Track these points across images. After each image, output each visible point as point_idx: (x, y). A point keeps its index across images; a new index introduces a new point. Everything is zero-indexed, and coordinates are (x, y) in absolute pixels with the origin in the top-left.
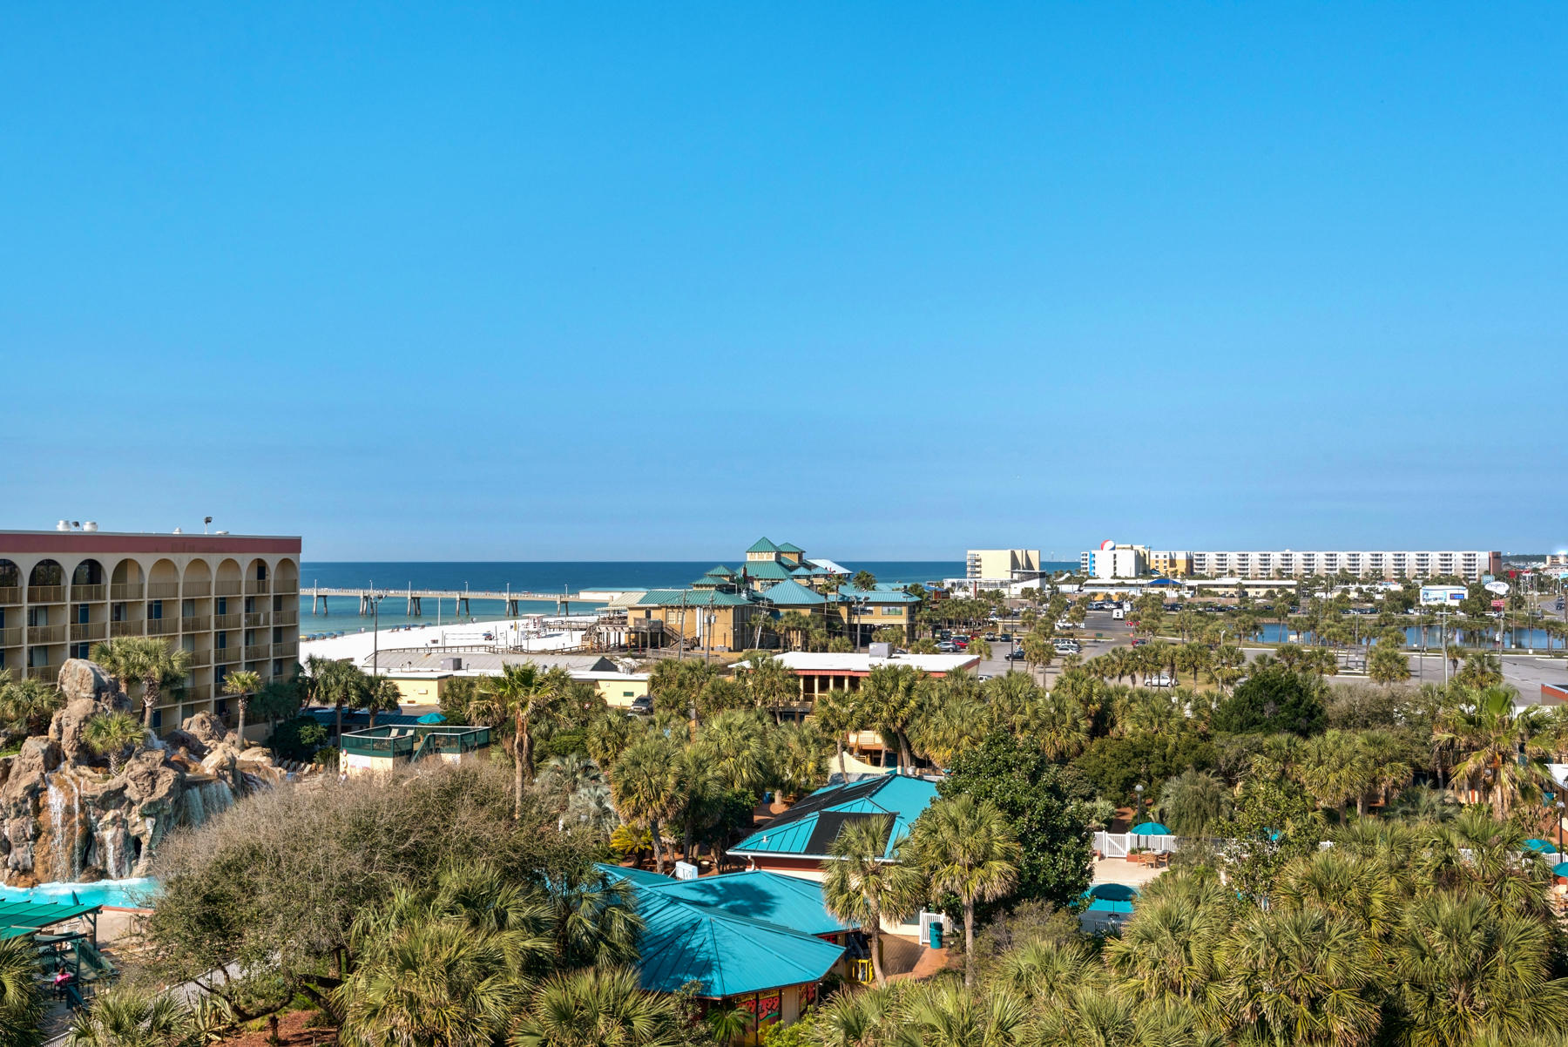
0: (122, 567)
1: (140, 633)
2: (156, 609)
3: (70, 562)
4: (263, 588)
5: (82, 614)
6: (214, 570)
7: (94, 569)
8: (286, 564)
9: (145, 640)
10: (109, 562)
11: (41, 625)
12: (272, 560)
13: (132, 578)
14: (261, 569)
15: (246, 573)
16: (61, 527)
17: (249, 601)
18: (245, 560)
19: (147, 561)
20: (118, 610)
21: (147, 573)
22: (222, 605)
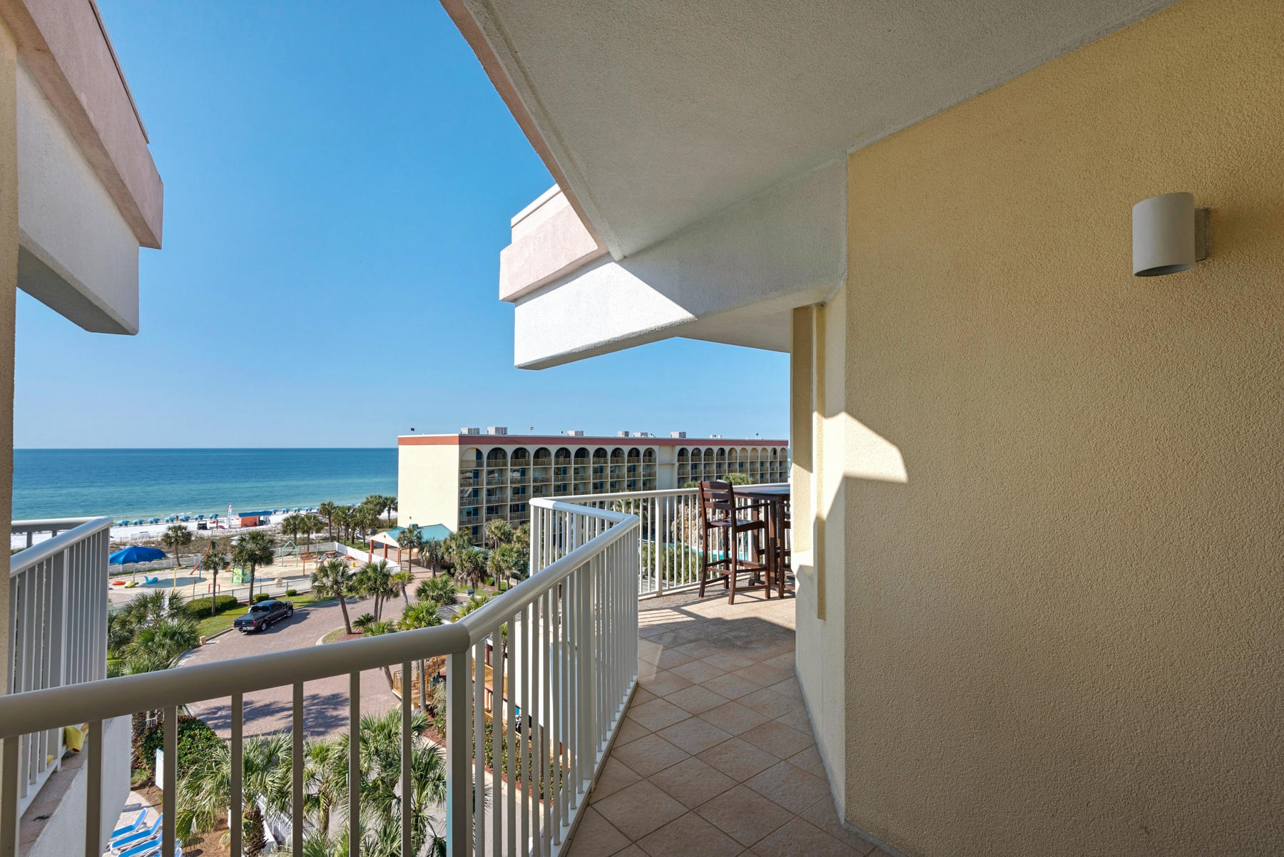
0: (731, 450)
1: (736, 472)
2: (741, 465)
3: (716, 449)
4: (775, 458)
5: (719, 466)
6: (759, 452)
7: (722, 451)
8: (783, 450)
9: (738, 474)
10: (727, 449)
11: (707, 469)
12: (779, 448)
13: (734, 454)
14: (775, 451)
15: (770, 453)
16: (711, 437)
17: (771, 462)
18: (770, 448)
19: (738, 448)
20: (729, 464)
21: (738, 452)
22: (762, 464)
